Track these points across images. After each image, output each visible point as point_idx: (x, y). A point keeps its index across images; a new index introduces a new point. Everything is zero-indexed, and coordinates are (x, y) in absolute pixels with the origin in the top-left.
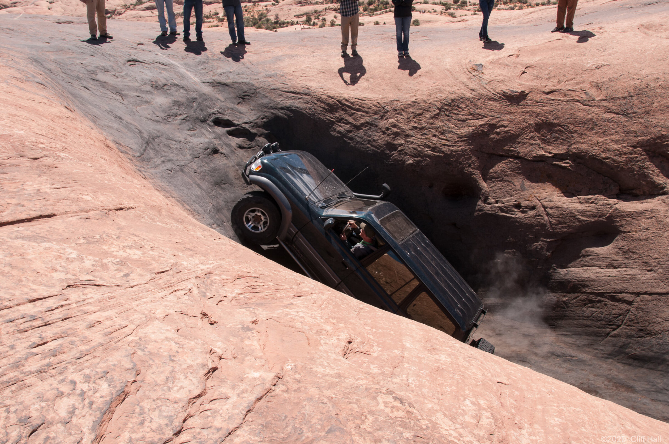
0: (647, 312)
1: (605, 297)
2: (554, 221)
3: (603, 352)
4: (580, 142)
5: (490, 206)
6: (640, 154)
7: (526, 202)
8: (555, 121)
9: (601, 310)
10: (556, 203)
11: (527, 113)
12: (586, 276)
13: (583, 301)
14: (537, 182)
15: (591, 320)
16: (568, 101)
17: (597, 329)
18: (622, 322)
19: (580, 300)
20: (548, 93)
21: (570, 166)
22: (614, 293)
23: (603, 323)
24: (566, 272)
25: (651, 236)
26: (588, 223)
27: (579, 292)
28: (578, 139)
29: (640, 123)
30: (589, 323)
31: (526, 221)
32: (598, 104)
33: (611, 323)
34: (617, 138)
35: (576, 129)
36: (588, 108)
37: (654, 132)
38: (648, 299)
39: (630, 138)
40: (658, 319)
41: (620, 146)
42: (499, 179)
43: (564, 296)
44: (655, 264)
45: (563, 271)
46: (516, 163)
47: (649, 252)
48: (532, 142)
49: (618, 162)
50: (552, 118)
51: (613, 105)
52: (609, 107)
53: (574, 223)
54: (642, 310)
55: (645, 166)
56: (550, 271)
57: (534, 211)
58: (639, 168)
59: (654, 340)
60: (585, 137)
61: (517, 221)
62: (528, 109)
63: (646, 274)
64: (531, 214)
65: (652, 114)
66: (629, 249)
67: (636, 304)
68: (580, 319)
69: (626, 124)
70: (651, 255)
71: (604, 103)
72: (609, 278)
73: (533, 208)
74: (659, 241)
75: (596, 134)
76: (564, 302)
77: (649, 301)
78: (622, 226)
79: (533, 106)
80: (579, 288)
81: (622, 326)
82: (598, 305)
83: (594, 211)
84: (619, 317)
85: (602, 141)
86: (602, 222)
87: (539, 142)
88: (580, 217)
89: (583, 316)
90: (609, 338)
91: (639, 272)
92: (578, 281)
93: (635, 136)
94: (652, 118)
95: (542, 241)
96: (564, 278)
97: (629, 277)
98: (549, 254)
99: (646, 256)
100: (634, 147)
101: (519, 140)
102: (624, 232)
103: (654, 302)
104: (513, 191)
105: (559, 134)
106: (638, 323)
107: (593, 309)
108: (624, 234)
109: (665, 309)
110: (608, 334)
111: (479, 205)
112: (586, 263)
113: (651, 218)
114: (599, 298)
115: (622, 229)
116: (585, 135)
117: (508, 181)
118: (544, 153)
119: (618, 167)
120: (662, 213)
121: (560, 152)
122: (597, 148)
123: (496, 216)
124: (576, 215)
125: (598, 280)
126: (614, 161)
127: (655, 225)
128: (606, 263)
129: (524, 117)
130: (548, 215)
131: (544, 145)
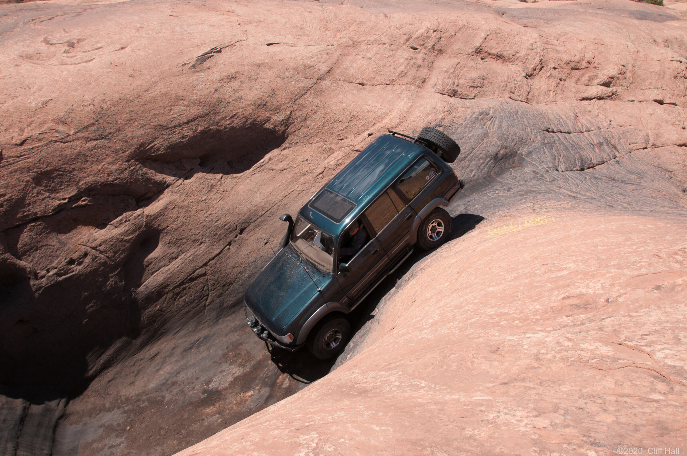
0: (220, 271)
1: (186, 283)
2: (110, 254)
3: (211, 320)
4: (84, 177)
5: (44, 279)
6: (135, 164)
7: (77, 253)
8: (49, 168)
9: (189, 294)
10: (101, 238)
11: (16, 171)
12: (162, 279)
13: (172, 298)
14: (70, 231)
15: (186, 307)
16: (47, 144)
17: (196, 309)
18: (209, 291)
19: (170, 299)
20: (22, 144)
21: (89, 201)
22: (190, 275)
23: (197, 301)
24: (145, 287)
25: (184, 220)
26: (135, 239)
27: (164, 294)
28: (81, 175)
29: (120, 140)
30: (187, 309)
31: (89, 270)
32: (75, 137)
33: (202, 297)
34: (111, 160)
35: (73, 166)
36: (70, 144)
37: (136, 143)
38: (214, 262)
39: (120, 155)
40: (229, 270)
41: (118, 165)
42: (34, 249)
43: (156, 306)
44: (201, 237)
45: (142, 288)
46: (40, 225)
47: (191, 231)
48: (41, 197)
49: (125, 179)
50: (45, 166)
51: (89, 134)
52: (86, 136)
53: (125, 246)
54: (215, 272)
55: (145, 172)
56: (133, 296)
57: (88, 256)
58: (142, 175)
59: (236, 285)
60: (86, 170)
61: (81, 275)
62: (14, 167)
63: (201, 248)
64: (87, 261)
65: (123, 130)
66: (176, 239)
67: (209, 272)
68: (179, 312)
69: (110, 145)
70: (194, 233)
71: (80, 135)
72: (178, 268)
73: (86, 255)
74: (192, 220)
75: (92, 163)
76: (158, 310)
77: (216, 264)
78: (159, 226)
79: (17, 162)
80: (163, 291)
81: (210, 293)
82: (184, 292)
83: (133, 227)
84: (204, 289)
85: (102, 168)
86: (143, 231)
87: (47, 194)
88: (126, 238)
89: (179, 309)
90: (207, 308)
91: (195, 250)
92: (159, 287)
93: (123, 152)
94: (125, 133)
95: (112, 277)
96: (146, 293)
97: (191, 257)
98: (123, 283)
99: (192, 236)
100: (128, 161)
101: (28, 202)
102: (164, 229)
103: (219, 262)
104: (56, 252)
105: (60, 178)
106: (219, 283)
107: (183, 298)
108: (165, 231)
109: (228, 262)
110: (205, 306)
111: (34, 285)
112: (153, 270)
113: (174, 208)
114: (182, 287)
115: (160, 228)
116: (84, 168)
117: (44, 246)
118: (59, 202)
119: (127, 183)
120: (179, 201)
121: (72, 194)
122: (102, 175)
123: (58, 284)
124: (123, 239)
125: (173, 275)
126: (122, 180)
127: (180, 211)
128: (167, 260)
129: (15, 177)
130: (101, 252)
131: (53, 195)
